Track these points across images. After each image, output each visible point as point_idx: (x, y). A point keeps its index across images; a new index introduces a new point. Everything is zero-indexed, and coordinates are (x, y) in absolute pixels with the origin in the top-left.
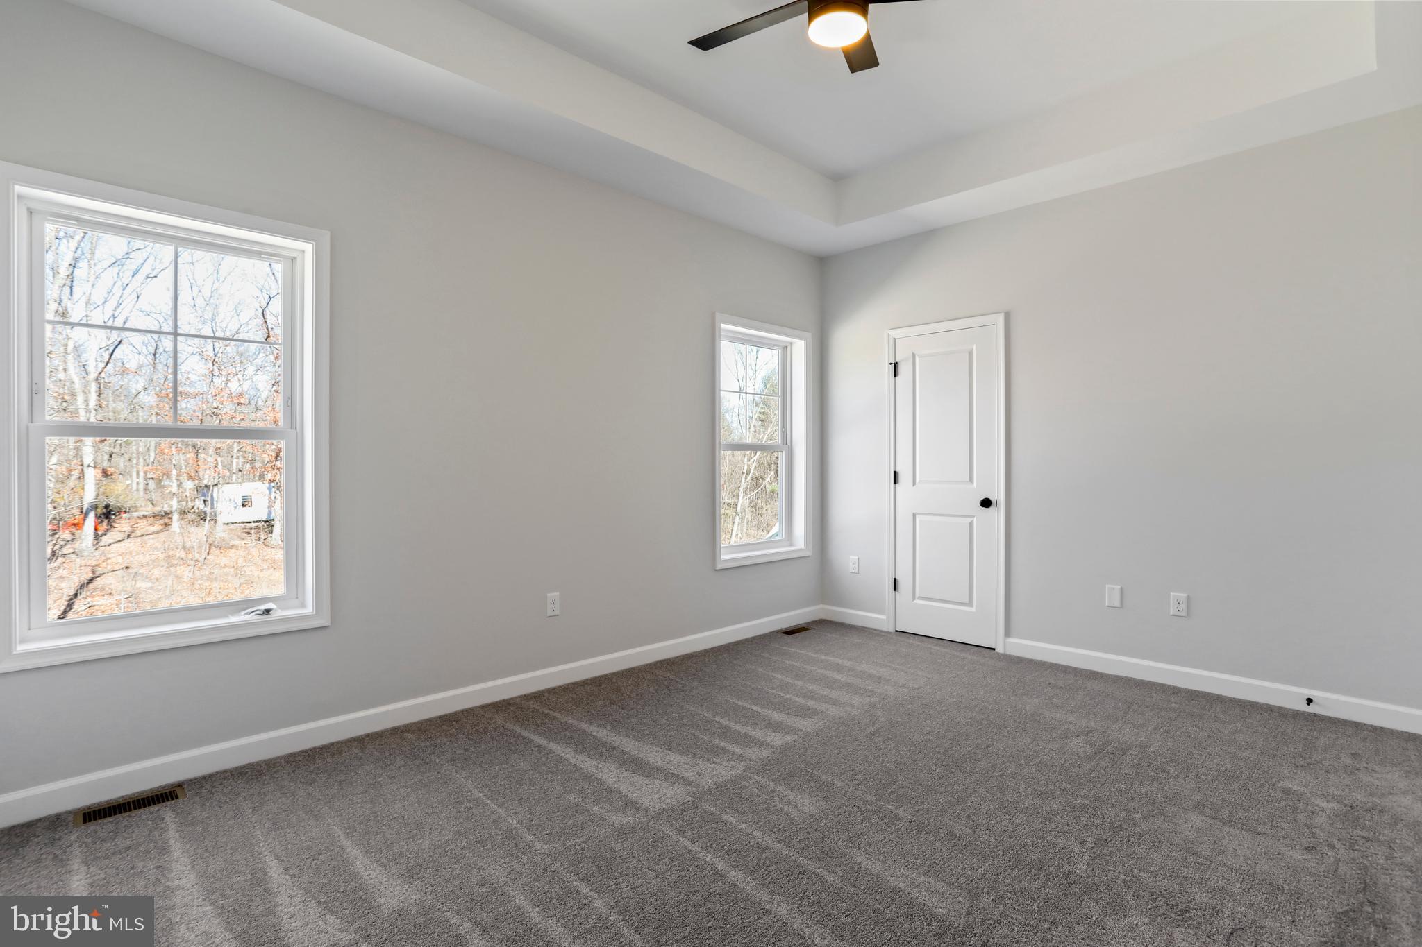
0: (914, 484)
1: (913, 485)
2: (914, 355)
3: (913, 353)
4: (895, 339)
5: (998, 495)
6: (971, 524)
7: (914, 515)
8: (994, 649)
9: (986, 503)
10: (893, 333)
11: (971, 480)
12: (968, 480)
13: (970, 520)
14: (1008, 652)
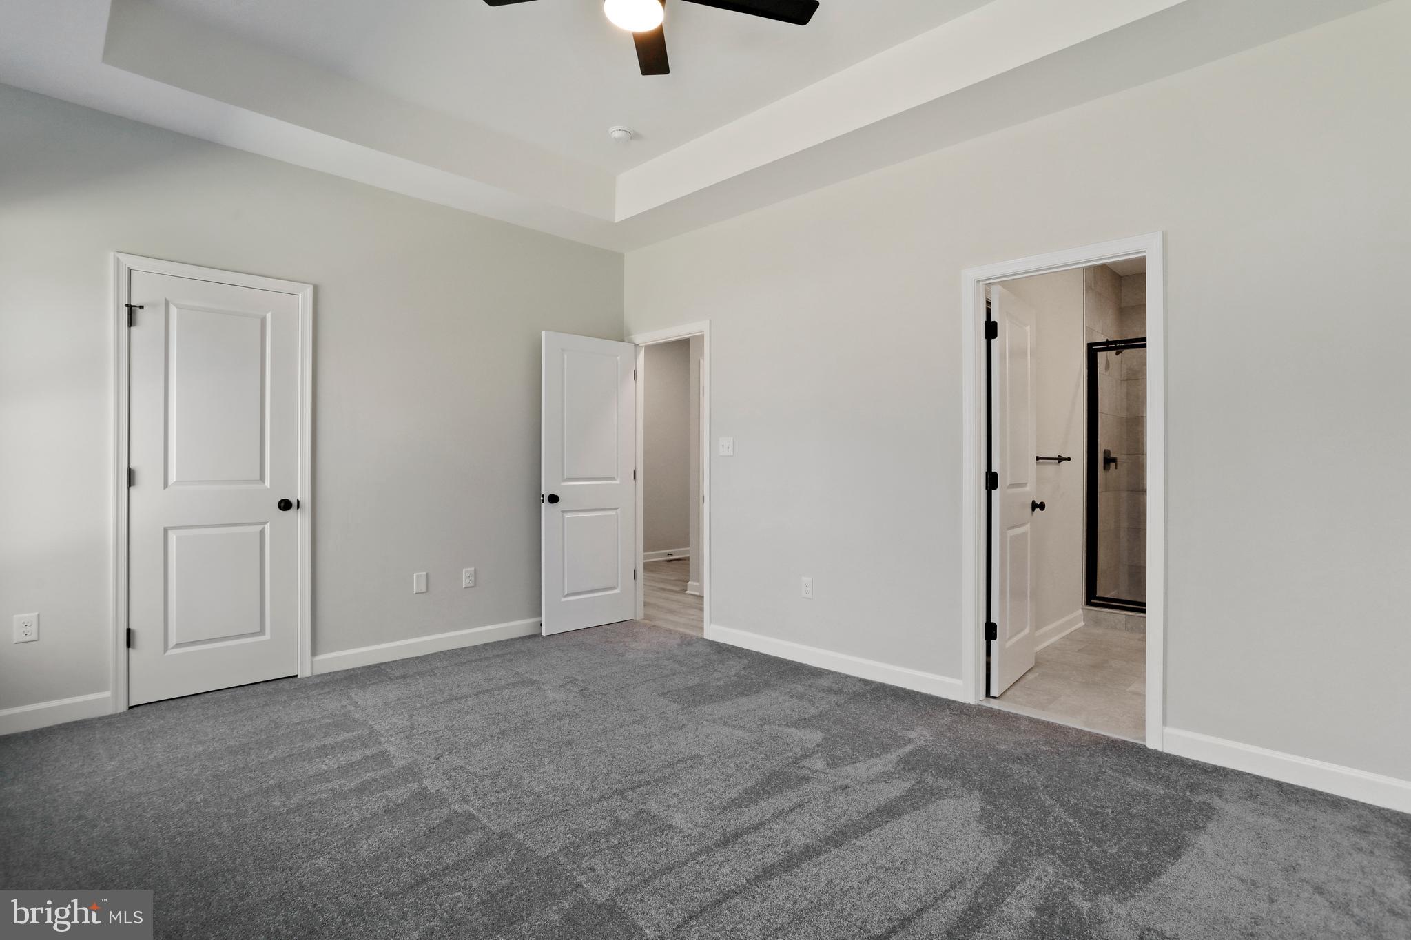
0: (166, 485)
1: (165, 488)
2: (167, 303)
3: (166, 299)
4: (130, 271)
5: (300, 492)
6: (262, 533)
7: (166, 531)
8: (297, 676)
9: (285, 505)
10: (128, 261)
11: (262, 478)
12: (259, 478)
13: (259, 528)
14: (316, 673)
